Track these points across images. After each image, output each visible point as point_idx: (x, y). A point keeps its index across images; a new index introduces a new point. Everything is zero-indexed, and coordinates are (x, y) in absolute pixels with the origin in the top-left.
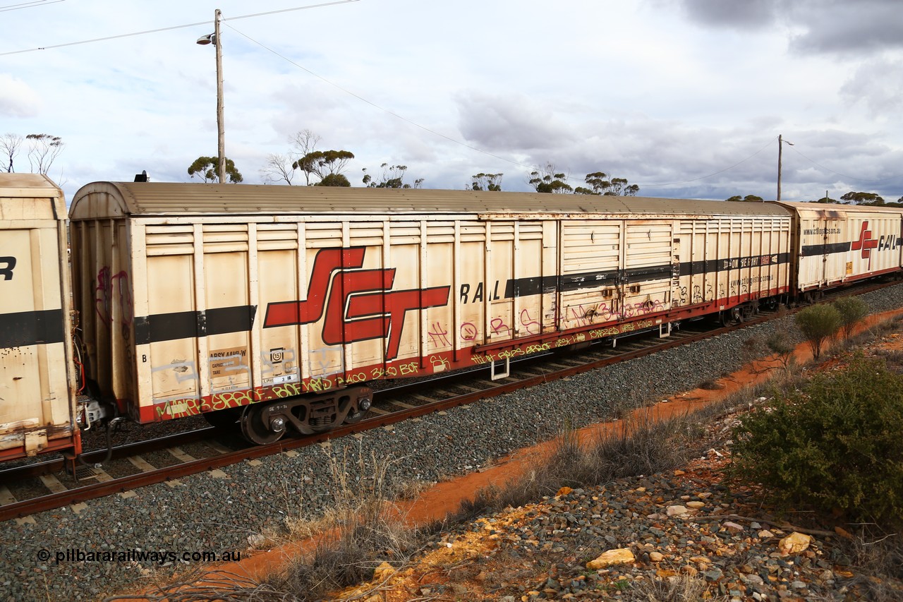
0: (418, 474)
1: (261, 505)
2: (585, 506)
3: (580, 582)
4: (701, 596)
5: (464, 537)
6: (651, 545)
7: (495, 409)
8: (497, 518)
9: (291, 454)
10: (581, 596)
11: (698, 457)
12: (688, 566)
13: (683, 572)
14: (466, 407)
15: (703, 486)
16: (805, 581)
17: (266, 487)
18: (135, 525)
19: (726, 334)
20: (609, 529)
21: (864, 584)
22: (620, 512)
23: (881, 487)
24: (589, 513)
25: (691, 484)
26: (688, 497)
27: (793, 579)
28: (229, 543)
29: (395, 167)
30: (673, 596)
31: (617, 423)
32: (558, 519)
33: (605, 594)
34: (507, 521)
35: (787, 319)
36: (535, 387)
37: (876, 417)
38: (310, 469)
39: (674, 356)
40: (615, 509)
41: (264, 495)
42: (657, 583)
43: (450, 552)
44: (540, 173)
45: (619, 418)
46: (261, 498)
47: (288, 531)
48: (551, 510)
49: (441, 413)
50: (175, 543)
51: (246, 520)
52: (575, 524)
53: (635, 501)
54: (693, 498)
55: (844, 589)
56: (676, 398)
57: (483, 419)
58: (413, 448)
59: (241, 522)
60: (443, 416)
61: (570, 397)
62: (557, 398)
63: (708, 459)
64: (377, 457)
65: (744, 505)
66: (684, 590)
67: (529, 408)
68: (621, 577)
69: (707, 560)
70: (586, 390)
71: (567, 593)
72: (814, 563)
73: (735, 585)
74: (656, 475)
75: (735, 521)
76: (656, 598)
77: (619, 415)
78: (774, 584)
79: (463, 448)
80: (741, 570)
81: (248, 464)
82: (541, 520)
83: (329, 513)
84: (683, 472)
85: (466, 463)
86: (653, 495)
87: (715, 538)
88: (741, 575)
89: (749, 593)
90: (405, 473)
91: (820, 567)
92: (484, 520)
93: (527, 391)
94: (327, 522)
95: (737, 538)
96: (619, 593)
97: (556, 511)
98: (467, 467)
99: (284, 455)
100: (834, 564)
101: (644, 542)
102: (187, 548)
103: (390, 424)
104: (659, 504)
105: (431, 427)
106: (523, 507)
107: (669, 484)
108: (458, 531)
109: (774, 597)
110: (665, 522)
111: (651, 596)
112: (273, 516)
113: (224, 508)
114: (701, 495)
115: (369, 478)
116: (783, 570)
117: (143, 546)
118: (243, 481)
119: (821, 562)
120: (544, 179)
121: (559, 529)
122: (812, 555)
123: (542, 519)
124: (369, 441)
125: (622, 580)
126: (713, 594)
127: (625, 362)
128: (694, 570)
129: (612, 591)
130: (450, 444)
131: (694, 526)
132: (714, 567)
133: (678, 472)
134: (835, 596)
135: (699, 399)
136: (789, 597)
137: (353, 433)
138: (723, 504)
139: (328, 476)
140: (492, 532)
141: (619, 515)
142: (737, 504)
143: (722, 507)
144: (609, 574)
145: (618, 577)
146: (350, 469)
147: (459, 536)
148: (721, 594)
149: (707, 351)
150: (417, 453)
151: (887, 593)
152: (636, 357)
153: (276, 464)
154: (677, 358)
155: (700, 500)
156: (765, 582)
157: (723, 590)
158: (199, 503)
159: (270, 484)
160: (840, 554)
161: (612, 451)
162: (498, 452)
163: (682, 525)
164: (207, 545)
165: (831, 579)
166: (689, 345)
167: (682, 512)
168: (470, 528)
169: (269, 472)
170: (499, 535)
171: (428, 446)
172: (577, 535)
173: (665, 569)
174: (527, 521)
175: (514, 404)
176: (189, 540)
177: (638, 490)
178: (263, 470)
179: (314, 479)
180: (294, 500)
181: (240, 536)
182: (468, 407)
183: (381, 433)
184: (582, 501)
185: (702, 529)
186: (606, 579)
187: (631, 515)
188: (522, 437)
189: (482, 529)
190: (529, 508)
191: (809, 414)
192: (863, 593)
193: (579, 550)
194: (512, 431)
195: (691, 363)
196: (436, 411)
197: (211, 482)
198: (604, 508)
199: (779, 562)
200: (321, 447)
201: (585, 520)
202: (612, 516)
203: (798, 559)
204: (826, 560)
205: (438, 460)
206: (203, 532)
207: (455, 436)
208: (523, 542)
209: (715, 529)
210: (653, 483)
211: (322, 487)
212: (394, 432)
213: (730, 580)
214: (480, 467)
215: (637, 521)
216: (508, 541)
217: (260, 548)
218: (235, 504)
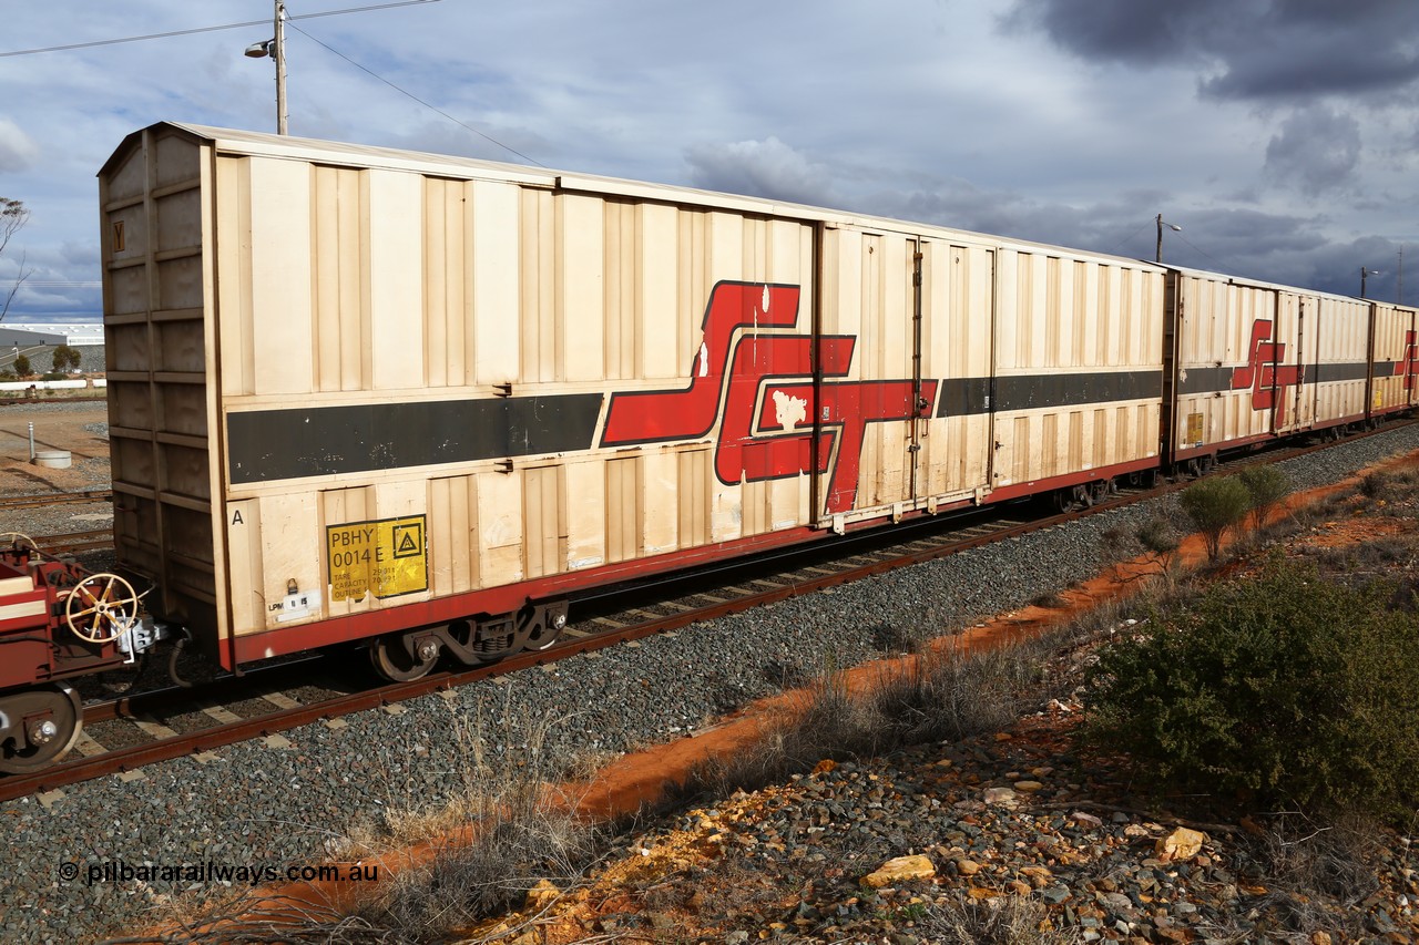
0: (596, 741)
1: (347, 790)
2: (858, 790)
3: (850, 910)
4: (1037, 927)
5: (668, 839)
6: (960, 849)
7: (716, 638)
8: (720, 809)
9: (395, 709)
10: (850, 931)
11: (1032, 712)
12: (1017, 882)
13: (1010, 890)
14: (670, 635)
15: (1039, 757)
16: (1194, 902)
17: (355, 764)
18: (142, 825)
19: (1076, 522)
20: (894, 825)
21: (1283, 906)
22: (912, 799)
23: (1306, 758)
24: (864, 800)
25: (1021, 754)
26: (1016, 774)
27: (1176, 900)
28: (295, 852)
30: (994, 927)
31: (908, 660)
32: (816, 810)
33: (890, 927)
34: (736, 813)
35: (1169, 498)
36: (779, 604)
37: (1303, 649)
38: (424, 734)
39: (994, 556)
40: (904, 793)
41: (351, 775)
42: (969, 908)
43: (647, 863)
45: (910, 652)
46: (346, 779)
47: (389, 832)
48: (804, 796)
49: (632, 644)
50: (207, 853)
51: (322, 815)
52: (841, 816)
53: (936, 782)
54: (1024, 776)
55: (1254, 913)
56: (997, 621)
57: (698, 654)
58: (587, 700)
59: (314, 818)
60: (635, 648)
61: (833, 619)
62: (813, 621)
63: (1048, 716)
64: (531, 713)
65: (1104, 787)
66: (1011, 919)
67: (769, 636)
68: (914, 900)
69: (1045, 871)
70: (858, 608)
71: (830, 925)
72: (1209, 876)
73: (1090, 909)
74: (967, 740)
75: (1087, 812)
76: (968, 931)
77: (911, 647)
78: (1147, 907)
79: (666, 699)
80: (1099, 886)
81: (326, 726)
82: (790, 812)
83: (455, 805)
84: (1009, 736)
85: (670, 722)
86: (963, 772)
87: (1058, 838)
88: (1098, 894)
89: (1110, 921)
90: (574, 739)
91: (1219, 880)
92: (699, 811)
93: (766, 611)
94: (451, 817)
95: (1092, 837)
96: (910, 924)
97: (810, 797)
98: (672, 730)
99: (385, 712)
100: (1239, 875)
101: (948, 845)
102: (226, 859)
103: (550, 662)
104: (972, 785)
105: (615, 666)
106: (761, 791)
107: (988, 755)
108: (660, 829)
109: (1149, 927)
110: (981, 814)
111: (960, 929)
112: (365, 808)
113: (287, 796)
114: (1037, 771)
115: (519, 747)
116: (1161, 885)
117: (156, 858)
118: (317, 753)
119: (1220, 872)
121: (817, 824)
122: (1206, 861)
123: (790, 809)
124: (517, 689)
125: (915, 904)
126: (1055, 924)
127: (920, 565)
128: (1026, 888)
129: (899, 921)
130: (646, 693)
131: (1026, 819)
132: (1057, 882)
133: (1001, 736)
134: (1240, 924)
135: (1033, 621)
136: (1171, 927)
137: (494, 677)
138: (1071, 785)
139: (453, 744)
140: (713, 831)
141: (911, 804)
142: (1095, 786)
143: (1070, 789)
144: (897, 895)
145: (909, 900)
146: (487, 734)
147: (659, 837)
148: (1067, 923)
149: (1045, 548)
150: (594, 708)
151: (1317, 918)
152: (936, 557)
153: (372, 726)
154: (999, 559)
155: (1036, 779)
156: (1134, 905)
157: (1071, 918)
158: (246, 788)
159: (360, 757)
160: (1248, 860)
161: (899, 704)
162: (720, 705)
163: (1008, 818)
164: (259, 855)
165: (1234, 898)
166: (1017, 539)
167: (1007, 798)
168: (678, 825)
169: (359, 739)
170: (723, 835)
171: (610, 697)
172: (845, 836)
173: (981, 887)
174: (767, 814)
175: (747, 631)
176: (230, 846)
177: (940, 763)
178: (349, 735)
179: (430, 748)
180: (400, 782)
181: (312, 841)
182: (674, 634)
183: (537, 676)
184: (854, 781)
185: (1038, 824)
186: (890, 903)
187: (928, 803)
188: (758, 681)
189: (697, 826)
190: (771, 792)
191: (1202, 646)
192: (1281, 918)
193: (848, 858)
194: (744, 673)
195: (1022, 566)
196: (627, 642)
197: (266, 755)
198: (887, 792)
199: (1156, 874)
200: (442, 698)
201: (858, 811)
202: (900, 804)
203: (1185, 868)
204: (1227, 870)
205: (626, 719)
206: (253, 834)
207: (654, 680)
208: (761, 847)
209: (1059, 824)
210: (964, 753)
211: (443, 761)
212: (557, 674)
213: (1082, 902)
214: (693, 730)
215: (939, 813)
216: (737, 844)
217: (344, 859)
218: (304, 789)
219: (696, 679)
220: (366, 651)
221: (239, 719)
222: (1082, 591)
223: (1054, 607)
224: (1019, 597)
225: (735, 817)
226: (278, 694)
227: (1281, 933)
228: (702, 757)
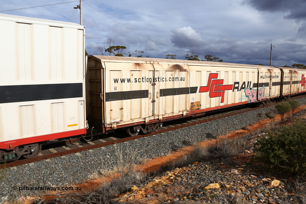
0: (146, 156)
1: (93, 165)
2: (203, 168)
4: (242, 200)
5: (162, 178)
6: (225, 182)
7: (172, 135)
8: (173, 172)
9: (103, 148)
10: (201, 199)
11: (242, 153)
12: (238, 190)
13: (237, 192)
14: (162, 134)
15: (243, 163)
16: (278, 196)
17: (94, 159)
18: (50, 171)
19: (251, 111)
20: (211, 176)
21: (298, 198)
22: (215, 171)
23: (304, 165)
24: (204, 171)
25: (239, 162)
26: (238, 166)
27: (274, 195)
28: (81, 178)
29: (140, 52)
30: (233, 199)
31: (214, 140)
32: (194, 173)
33: (210, 199)
34: (176, 173)
35: (273, 106)
36: (186, 128)
37: (304, 141)
38: (109, 153)
39: (233, 118)
40: (213, 170)
41: (93, 162)
42: (227, 195)
43: (157, 183)
44: (189, 55)
47: (101, 174)
48: (191, 169)
49: (154, 135)
50: (63, 177)
52: (199, 174)
53: (220, 167)
54: (240, 167)
55: (292, 199)
56: (234, 132)
57: (168, 138)
58: (144, 147)
59: (86, 171)
60: (155, 136)
61: (197, 131)
62: (193, 131)
63: (245, 154)
64: (132, 150)
65: (257, 170)
66: (237, 198)
67: (184, 134)
68: (215, 193)
69: (244, 188)
70: (203, 129)
71: (197, 198)
72: (281, 190)
73: (254, 197)
74: (227, 158)
75: (254, 175)
76: (227, 200)
77: (215, 138)
78: (267, 197)
79: (161, 147)
80: (256, 191)
81: (88, 151)
82: (188, 173)
83: (115, 168)
84: (237, 158)
85: (162, 152)
86: (226, 165)
87: (247, 180)
88: (256, 193)
89: (259, 199)
90: (141, 155)
92: (168, 172)
93: (183, 129)
94: (114, 171)
95: (255, 181)
96: (214, 198)
97: (193, 170)
98: (162, 154)
99: (101, 148)
100: (288, 191)
101: (223, 181)
102: (67, 179)
103: (136, 139)
104: (228, 168)
105: (150, 140)
106: (182, 168)
107: (232, 162)
108: (160, 176)
109: (268, 201)
110: (230, 175)
111: (225, 200)
112: (96, 169)
113: (80, 166)
114: (243, 166)
115: (129, 157)
116: (270, 192)
117: (53, 178)
118: (87, 157)
119: (284, 190)
120: (191, 57)
121: (194, 176)
122: (280, 187)
124: (129, 144)
125: (215, 194)
126: (246, 199)
127: (217, 120)
128: (240, 191)
129: (212, 197)
130: (157, 146)
131: (240, 176)
132: (247, 190)
133: (235, 158)
134: (288, 201)
135: (241, 133)
136: (272, 201)
137: (124, 141)
138: (250, 169)
139: (115, 156)
140: (171, 176)
142: (256, 169)
143: (250, 170)
144: (211, 192)
146: (122, 154)
147: (160, 177)
148: (249, 199)
149: (245, 117)
150: (146, 149)
152: (220, 118)
153: (98, 151)
154: (234, 119)
155: (242, 167)
156: (264, 196)
158: (71, 164)
159: (95, 158)
160: (290, 187)
161: (212, 150)
162: (173, 149)
163: (236, 176)
164: (74, 178)
165: (287, 196)
166: (238, 115)
167: (236, 172)
168: (164, 175)
169: (95, 154)
170: (174, 177)
171: (149, 147)
172: (200, 178)
173: (230, 191)
174: (183, 173)
175: (179, 133)
176: (68, 176)
177: (221, 163)
178: (93, 153)
179: (110, 157)
180: (104, 163)
181: (85, 175)
182: (163, 134)
183: (133, 142)
184: (202, 167)
185: (243, 177)
186: (210, 193)
187: (219, 172)
188: (181, 144)
189: (168, 175)
190: (184, 168)
191: (281, 139)
192: (298, 201)
193: (201, 183)
194: (178, 142)
195: (239, 121)
196: (152, 135)
197: (76, 157)
198: (209, 169)
199: (269, 189)
200: (113, 146)
201: (203, 173)
202: (212, 172)
203: (276, 189)
204: (285, 189)
205: (152, 152)
206: (73, 173)
207: (158, 143)
208: (182, 180)
209: (247, 178)
210: (226, 161)
211: (113, 159)
212: (138, 142)
213: (253, 195)
214: (167, 154)
215: (221, 174)
216: (177, 179)
217: (92, 179)
218: (83, 164)
219: (167, 143)
222: (253, 126)
223: (246, 130)
224: (238, 127)
225: (176, 174)
228: (169, 160)
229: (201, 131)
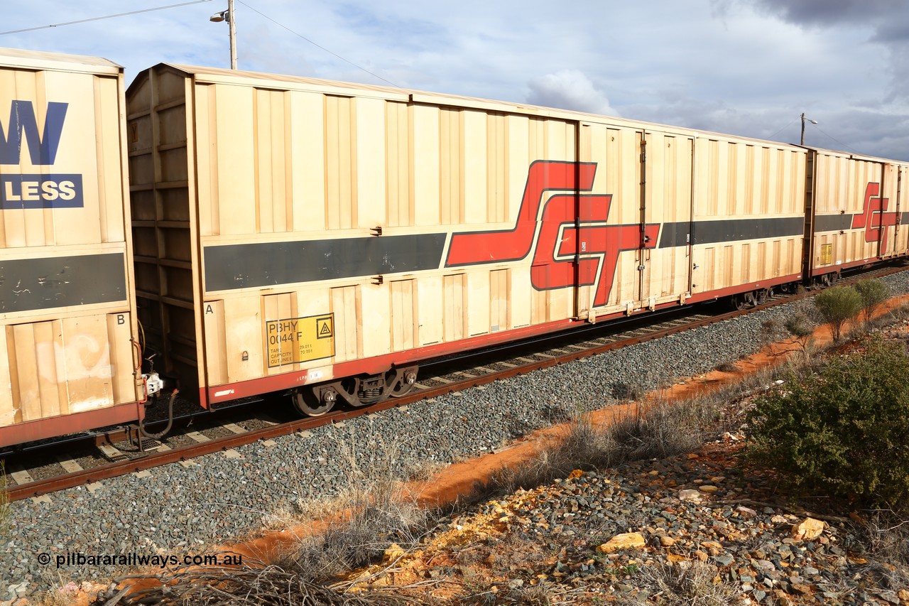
0: (433, 456)
1: (276, 485)
2: (597, 489)
4: (712, 581)
5: (474, 519)
6: (662, 529)
7: (510, 390)
8: (508, 500)
9: (306, 434)
10: (589, 581)
11: (713, 440)
12: (698, 552)
13: (694, 557)
14: (480, 388)
15: (716, 470)
16: (817, 568)
17: (280, 468)
18: (149, 505)
19: (745, 316)
20: (620, 513)
21: (878, 572)
22: (632, 496)
23: (894, 474)
24: (600, 496)
25: (705, 468)
26: (701, 481)
27: (805, 566)
28: (243, 523)
30: (682, 580)
31: (633, 405)
32: (569, 502)
33: (614, 579)
34: (518, 503)
35: (806, 301)
36: (551, 368)
37: (893, 402)
38: (324, 450)
39: (691, 339)
40: (627, 492)
41: (278, 475)
42: (667, 568)
43: (460, 535)
45: (634, 400)
46: (275, 478)
47: (301, 512)
48: (562, 493)
49: (456, 394)
50: (189, 523)
51: (260, 500)
52: (586, 506)
53: (648, 485)
54: (706, 482)
55: (858, 576)
56: (693, 380)
57: (498, 400)
58: (428, 429)
59: (255, 502)
60: (458, 396)
61: (586, 378)
62: (573, 379)
63: (723, 443)
64: (391, 437)
65: (758, 490)
66: (694, 575)
67: (544, 389)
68: (631, 562)
69: (719, 546)
70: (602, 371)
71: (576, 577)
72: (828, 550)
73: (747, 570)
74: (669, 458)
75: (747, 506)
76: (666, 583)
77: (634, 397)
78: (785, 570)
79: (478, 429)
80: (753, 555)
81: (262, 445)
82: (552, 503)
83: (343, 495)
84: (697, 456)
85: (481, 444)
86: (665, 479)
87: (727, 523)
88: (753, 560)
89: (760, 579)
90: (419, 454)
91: (834, 553)
92: (494, 502)
93: (543, 373)
94: (340, 503)
95: (750, 523)
96: (628, 577)
97: (565, 493)
98: (481, 449)
100: (848, 550)
101: (655, 526)
102: (200, 527)
103: (404, 405)
104: (671, 488)
105: (445, 408)
106: (535, 489)
107: (682, 468)
108: (469, 513)
109: (786, 583)
110: (677, 506)
111: (660, 581)
112: (287, 497)
113: (238, 488)
114: (714, 479)
115: (384, 458)
116: (795, 556)
117: (158, 525)
118: (257, 461)
119: (835, 548)
121: (570, 511)
122: (825, 541)
123: (553, 501)
124: (383, 422)
125: (631, 565)
126: (724, 579)
127: (643, 344)
128: (704, 556)
129: (621, 574)
130: (465, 425)
131: (706, 510)
132: (726, 552)
133: (691, 456)
134: (848, 583)
135: (716, 381)
136: (801, 584)
137: (367, 414)
138: (736, 489)
140: (503, 515)
141: (631, 499)
142: (752, 489)
143: (736, 491)
144: (620, 558)
145: (628, 562)
146: (364, 450)
147: (468, 518)
148: (731, 579)
149: (725, 333)
150: (432, 434)
151: (901, 580)
152: (653, 338)
153: (291, 445)
154: (695, 340)
155: (713, 484)
156: (777, 568)
157: (734, 575)
158: (213, 483)
159: (284, 464)
160: (854, 540)
161: (626, 435)
162: (513, 433)
163: (694, 509)
164: (221, 525)
165: (844, 565)
166: (707, 327)
167: (695, 497)
168: (481, 510)
169: (283, 453)
170: (509, 518)
171: (442, 427)
172: (588, 519)
173: (675, 554)
174: (538, 504)
175: (530, 386)
176: (203, 519)
177: (651, 473)
178: (277, 450)
179: (328, 459)
180: (308, 480)
181: (254, 516)
182: (483, 388)
183: (395, 414)
184: (594, 484)
185: (714, 514)
186: (615, 563)
187: (643, 499)
188: (537, 418)
189: (492, 511)
190: (541, 490)
191: (825, 399)
193: (589, 534)
194: (528, 413)
195: (709, 345)
196: (452, 391)
197: (225, 462)
198: (616, 491)
199: (792, 548)
200: (335, 427)
201: (597, 503)
202: (624, 499)
204: (840, 547)
205: (452, 442)
206: (217, 511)
207: (470, 417)
208: (533, 525)
209: (727, 514)
210: (667, 467)
211: (336, 467)
212: (408, 413)
213: (742, 566)
214: (495, 449)
215: (649, 505)
216: (518, 523)
217: (274, 528)
218: (249, 484)
219: (497, 416)
220: (290, 396)
221: (209, 440)
222: (749, 361)
223: (729, 371)
224: (708, 365)
225: (517, 506)
226: (233, 424)
227: (876, 590)
228: (498, 467)
229: (597, 379)
